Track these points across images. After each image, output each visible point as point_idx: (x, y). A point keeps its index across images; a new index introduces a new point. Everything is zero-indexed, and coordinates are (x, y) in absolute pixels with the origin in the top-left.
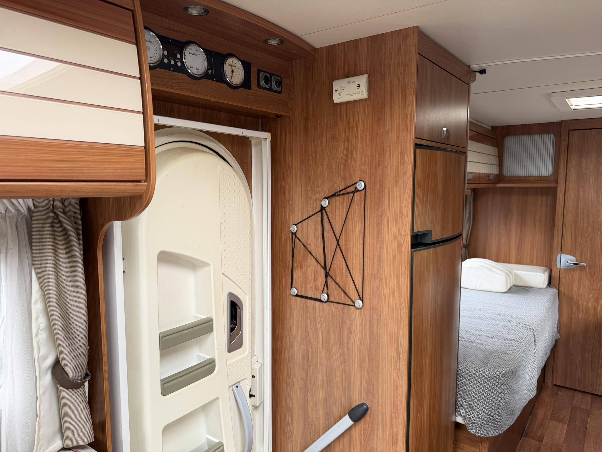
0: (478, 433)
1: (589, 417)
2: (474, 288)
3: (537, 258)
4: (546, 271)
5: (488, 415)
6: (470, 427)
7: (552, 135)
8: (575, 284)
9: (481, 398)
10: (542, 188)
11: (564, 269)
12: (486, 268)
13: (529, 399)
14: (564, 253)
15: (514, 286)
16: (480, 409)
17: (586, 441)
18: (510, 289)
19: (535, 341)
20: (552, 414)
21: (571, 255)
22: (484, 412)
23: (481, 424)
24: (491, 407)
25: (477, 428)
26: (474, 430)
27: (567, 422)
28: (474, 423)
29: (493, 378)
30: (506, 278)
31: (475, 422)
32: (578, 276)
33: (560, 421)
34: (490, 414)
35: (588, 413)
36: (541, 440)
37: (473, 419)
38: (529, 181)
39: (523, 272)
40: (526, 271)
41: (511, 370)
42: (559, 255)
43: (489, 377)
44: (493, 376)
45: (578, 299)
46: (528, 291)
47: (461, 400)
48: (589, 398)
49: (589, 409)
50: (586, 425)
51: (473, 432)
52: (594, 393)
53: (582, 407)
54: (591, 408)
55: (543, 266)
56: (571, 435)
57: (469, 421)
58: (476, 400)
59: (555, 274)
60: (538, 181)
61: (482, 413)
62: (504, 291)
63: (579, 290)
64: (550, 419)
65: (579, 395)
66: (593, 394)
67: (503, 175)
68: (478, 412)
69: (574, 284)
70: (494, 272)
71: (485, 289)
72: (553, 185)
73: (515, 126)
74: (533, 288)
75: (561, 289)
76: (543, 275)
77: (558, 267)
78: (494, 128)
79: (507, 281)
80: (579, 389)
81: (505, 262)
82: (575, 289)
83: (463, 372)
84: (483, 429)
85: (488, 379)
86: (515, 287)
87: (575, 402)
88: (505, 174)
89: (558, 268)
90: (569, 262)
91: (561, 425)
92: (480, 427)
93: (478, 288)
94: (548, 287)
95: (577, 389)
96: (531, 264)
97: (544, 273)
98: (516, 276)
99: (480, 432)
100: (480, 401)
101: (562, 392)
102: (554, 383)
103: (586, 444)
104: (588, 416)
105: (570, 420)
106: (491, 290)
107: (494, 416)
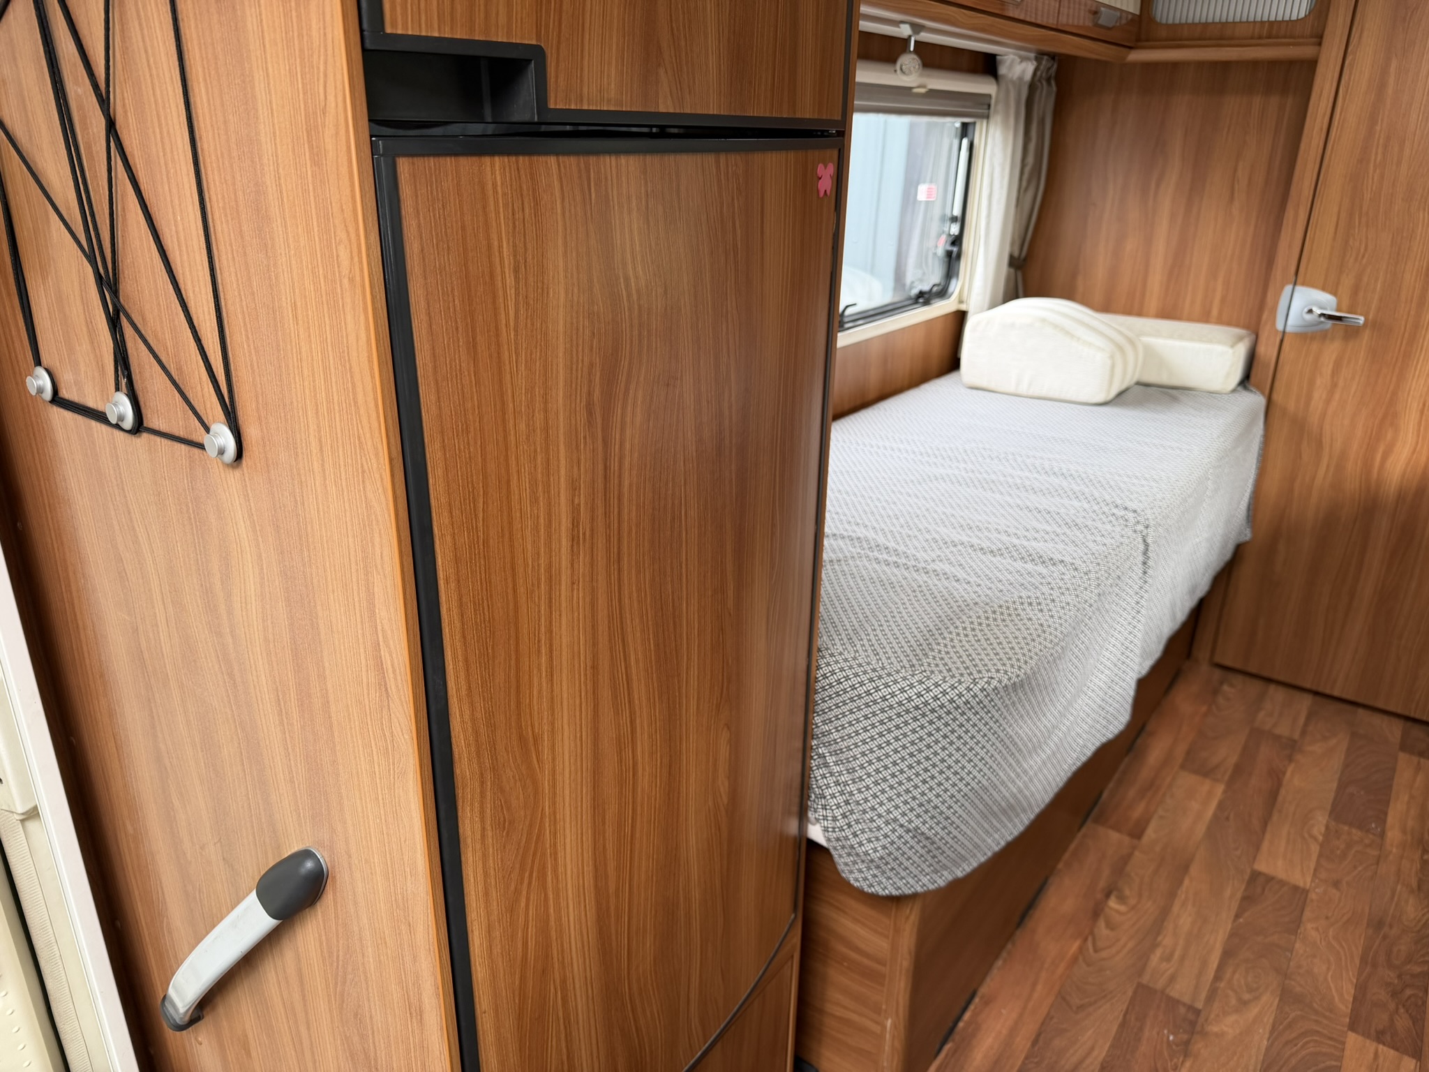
0: (871, 886)
1: (1291, 761)
2: (1012, 389)
3: (1223, 300)
4: (1240, 339)
5: (908, 831)
6: (846, 864)
8: (1322, 381)
9: (886, 774)
10: (1273, 64)
11: (1295, 335)
12: (1056, 326)
13: (1098, 744)
14: (1303, 284)
15: (1138, 383)
16: (881, 810)
17: (1268, 836)
18: (1120, 394)
19: (1144, 563)
20: (1188, 753)
21: (1324, 289)
22: (895, 820)
23: (881, 858)
24: (921, 805)
25: (869, 868)
26: (857, 875)
27: (1226, 778)
28: (857, 855)
29: (933, 711)
30: (1112, 357)
31: (860, 850)
32: (1334, 357)
33: (1207, 772)
34: (917, 828)
35: (1291, 748)
36: (1137, 833)
37: (854, 841)
38: (1232, 38)
39: (1170, 342)
40: (1181, 337)
41: (1009, 679)
42: (1288, 288)
43: (917, 708)
44: (934, 705)
45: (1321, 429)
46: (1175, 399)
47: (824, 776)
48: (1305, 702)
49: (1296, 736)
50: (1280, 785)
51: (857, 880)
52: (1321, 689)
53: (1278, 731)
54: (1304, 733)
55: (1237, 325)
56: (1227, 819)
57: (843, 847)
58: (869, 781)
59: (1267, 351)
60: (1260, 37)
61: (887, 823)
62: (1101, 398)
63: (1328, 401)
64: (1181, 767)
65: (1277, 695)
66: (1316, 693)
67: (1152, 20)
68: (872, 820)
69: (1318, 382)
70: (1079, 339)
71: (1043, 393)
72: (1306, 52)
74: (1191, 392)
75: (1278, 397)
76: (1230, 351)
77: (1280, 327)
79: (1113, 367)
80: (1281, 678)
81: (1128, 311)
82: (1318, 395)
83: (831, 685)
84: (889, 874)
85: (916, 713)
86: (1142, 387)
87: (1261, 715)
88: (1158, 19)
89: (1277, 331)
90: (1314, 309)
91: (1206, 785)
92: (878, 867)
93: (1023, 389)
94: (1240, 388)
95: (1275, 677)
96: (1205, 318)
97: (1232, 346)
98: (1149, 352)
99: (880, 883)
100: (884, 786)
101: (1231, 685)
102: (1218, 659)
103: (1265, 845)
104: (1290, 759)
105: (1238, 770)
106: (1063, 396)
107: (930, 834)
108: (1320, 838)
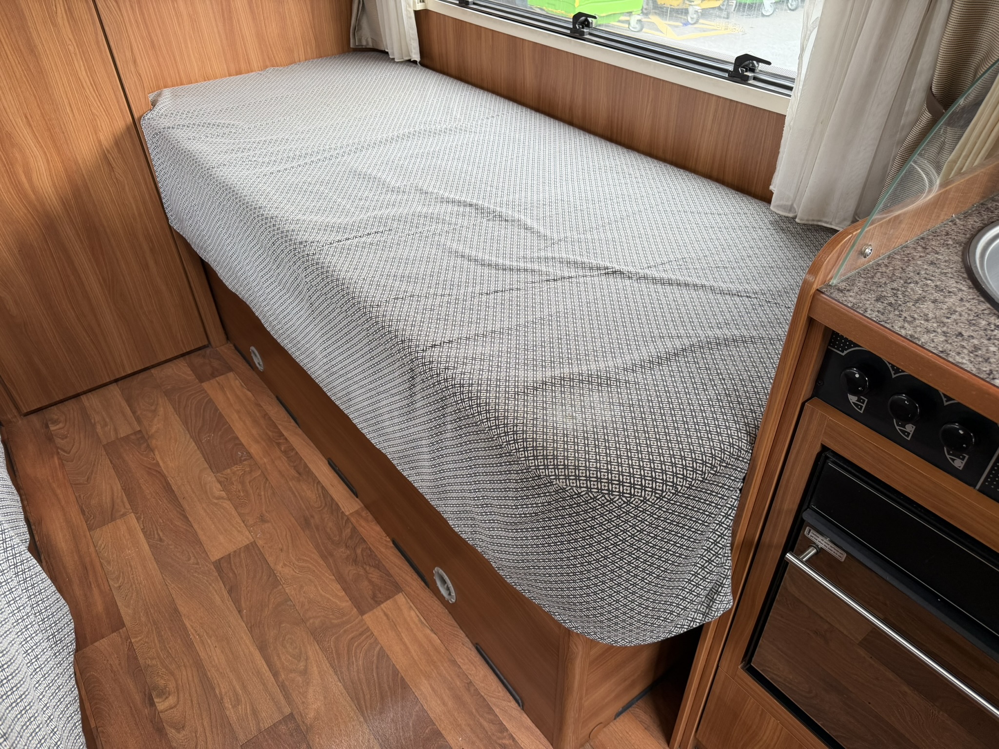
1: (152, 450)
20: (82, 512)
27: (128, 506)
35: (143, 440)
49: (137, 427)
50: (164, 477)
52: (118, 377)
53: (122, 434)
54: (138, 420)
56: (161, 540)
64: (90, 529)
65: (94, 403)
66: (116, 381)
80: (85, 389)
87: (99, 430)
91: (121, 527)
95: (79, 389)
102: (25, 407)
108: (223, 494)
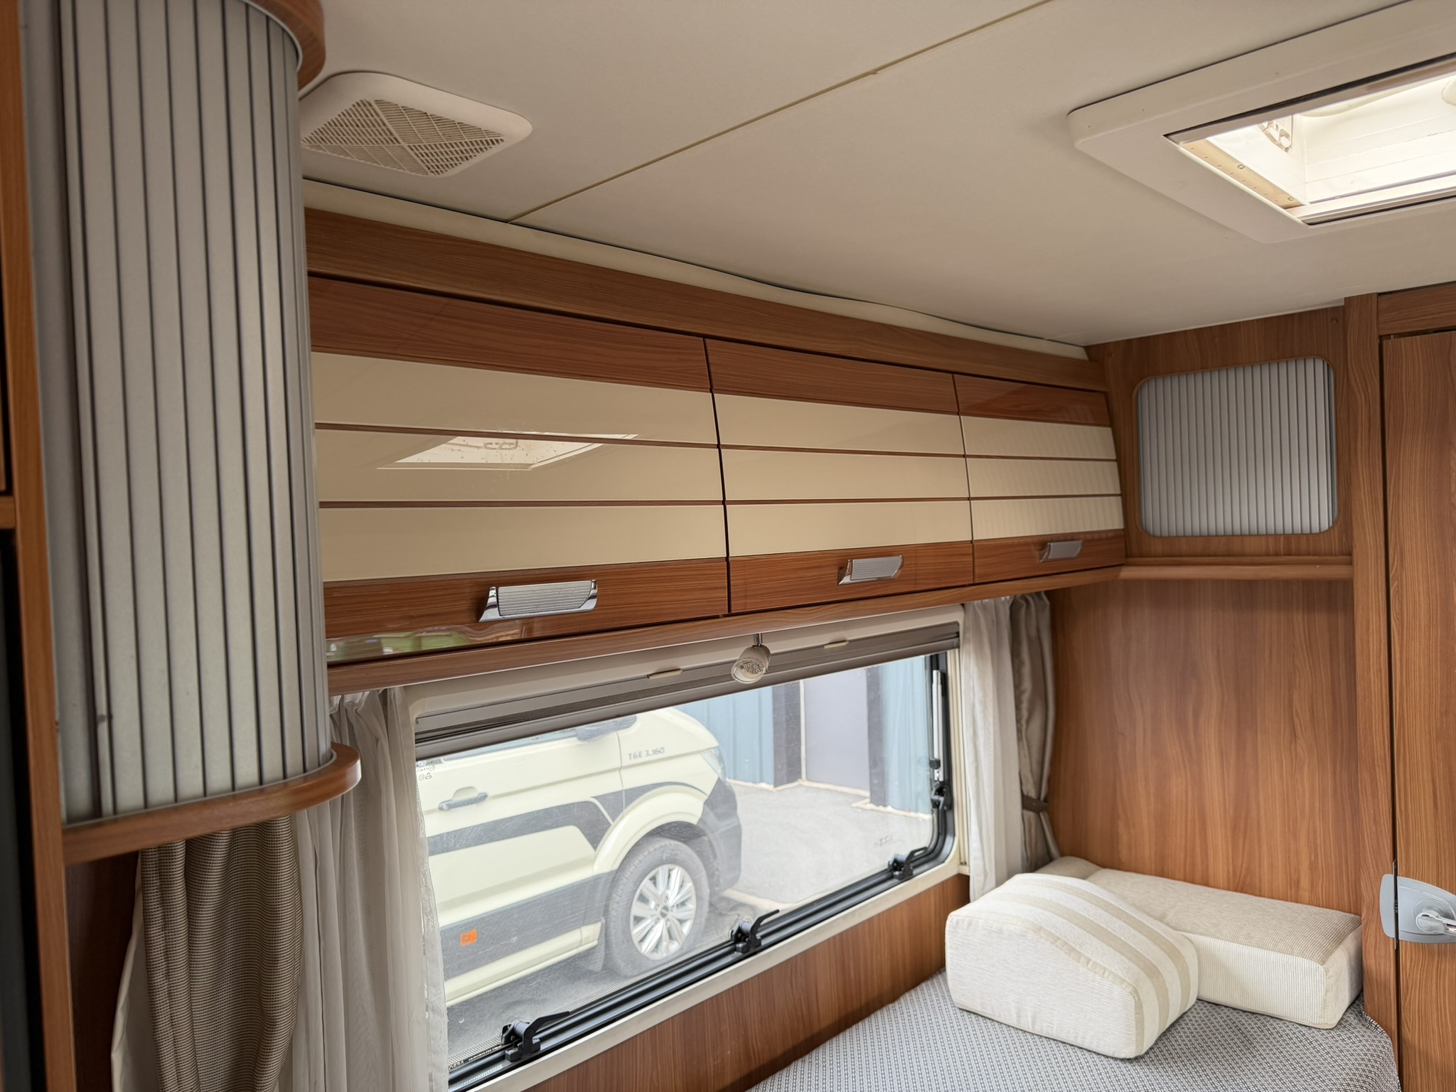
4: (1339, 939)
7: (1319, 364)
11: (1416, 945)
12: (1055, 939)
14: (1407, 875)
18: (1158, 1040)
40: (1248, 940)
42: (1388, 879)
55: (1339, 906)
59: (1380, 966)
62: (1131, 1053)
67: (1142, 532)
71: (1053, 1033)
72: (1336, 571)
73: (1170, 338)
75: (1412, 1041)
77: (1390, 930)
78: (1097, 353)
79: (1139, 1006)
86: (1206, 1009)
88: (1151, 530)
89: (1387, 937)
90: (1433, 916)
93: (1026, 1024)
94: (1352, 1019)
97: (1323, 962)
